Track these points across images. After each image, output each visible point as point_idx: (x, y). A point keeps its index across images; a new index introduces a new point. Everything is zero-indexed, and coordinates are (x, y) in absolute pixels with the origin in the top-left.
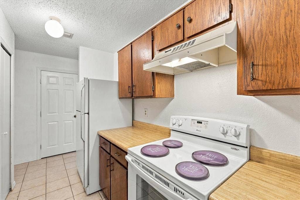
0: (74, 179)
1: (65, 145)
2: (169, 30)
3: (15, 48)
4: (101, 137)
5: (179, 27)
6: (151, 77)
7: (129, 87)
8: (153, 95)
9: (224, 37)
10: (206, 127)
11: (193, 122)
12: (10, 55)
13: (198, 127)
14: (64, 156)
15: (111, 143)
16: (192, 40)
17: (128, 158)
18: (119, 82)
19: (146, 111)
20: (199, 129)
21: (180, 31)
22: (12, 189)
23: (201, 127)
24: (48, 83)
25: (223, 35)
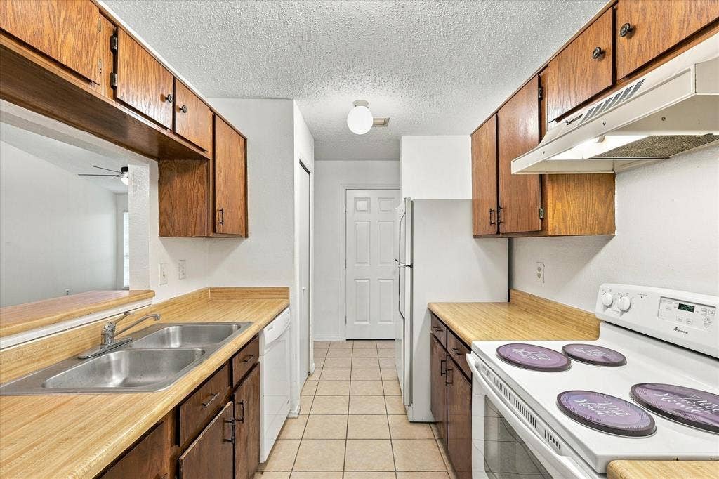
0: (391, 389)
1: (380, 323)
2: (576, 67)
3: (316, 159)
4: (434, 315)
5: (601, 54)
6: (537, 187)
7: (491, 211)
8: (540, 229)
9: (692, 74)
10: (707, 323)
11: (664, 305)
12: (309, 173)
13: (679, 319)
14: (379, 343)
15: (448, 328)
16: (634, 83)
17: (471, 359)
18: (473, 201)
19: (539, 269)
20: (682, 326)
21: (606, 64)
22: (312, 371)
23: (689, 322)
24: (356, 210)
25: (689, 70)
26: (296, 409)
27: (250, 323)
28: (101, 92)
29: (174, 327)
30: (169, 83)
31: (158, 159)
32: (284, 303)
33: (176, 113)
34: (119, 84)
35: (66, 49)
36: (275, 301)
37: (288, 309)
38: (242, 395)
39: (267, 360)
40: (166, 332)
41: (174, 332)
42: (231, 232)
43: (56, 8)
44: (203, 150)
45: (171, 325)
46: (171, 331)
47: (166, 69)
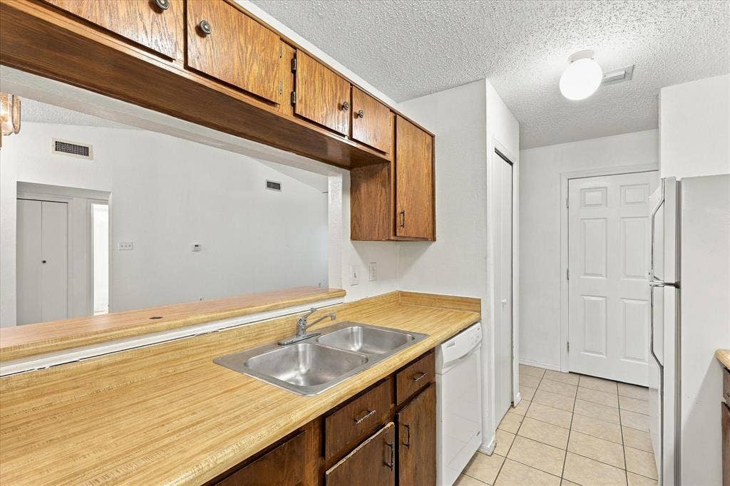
12: (511, 164)
14: (622, 388)
24: (584, 204)
26: (490, 445)
27: (426, 336)
28: (284, 111)
29: (357, 327)
30: (346, 91)
31: (349, 168)
32: (474, 317)
33: (354, 119)
34: (297, 102)
35: (251, 78)
36: (464, 313)
37: (478, 324)
38: (407, 416)
39: (446, 381)
40: (350, 331)
41: (357, 333)
42: (414, 235)
43: (243, 45)
44: (384, 153)
45: (354, 324)
46: (354, 331)
47: (343, 78)
